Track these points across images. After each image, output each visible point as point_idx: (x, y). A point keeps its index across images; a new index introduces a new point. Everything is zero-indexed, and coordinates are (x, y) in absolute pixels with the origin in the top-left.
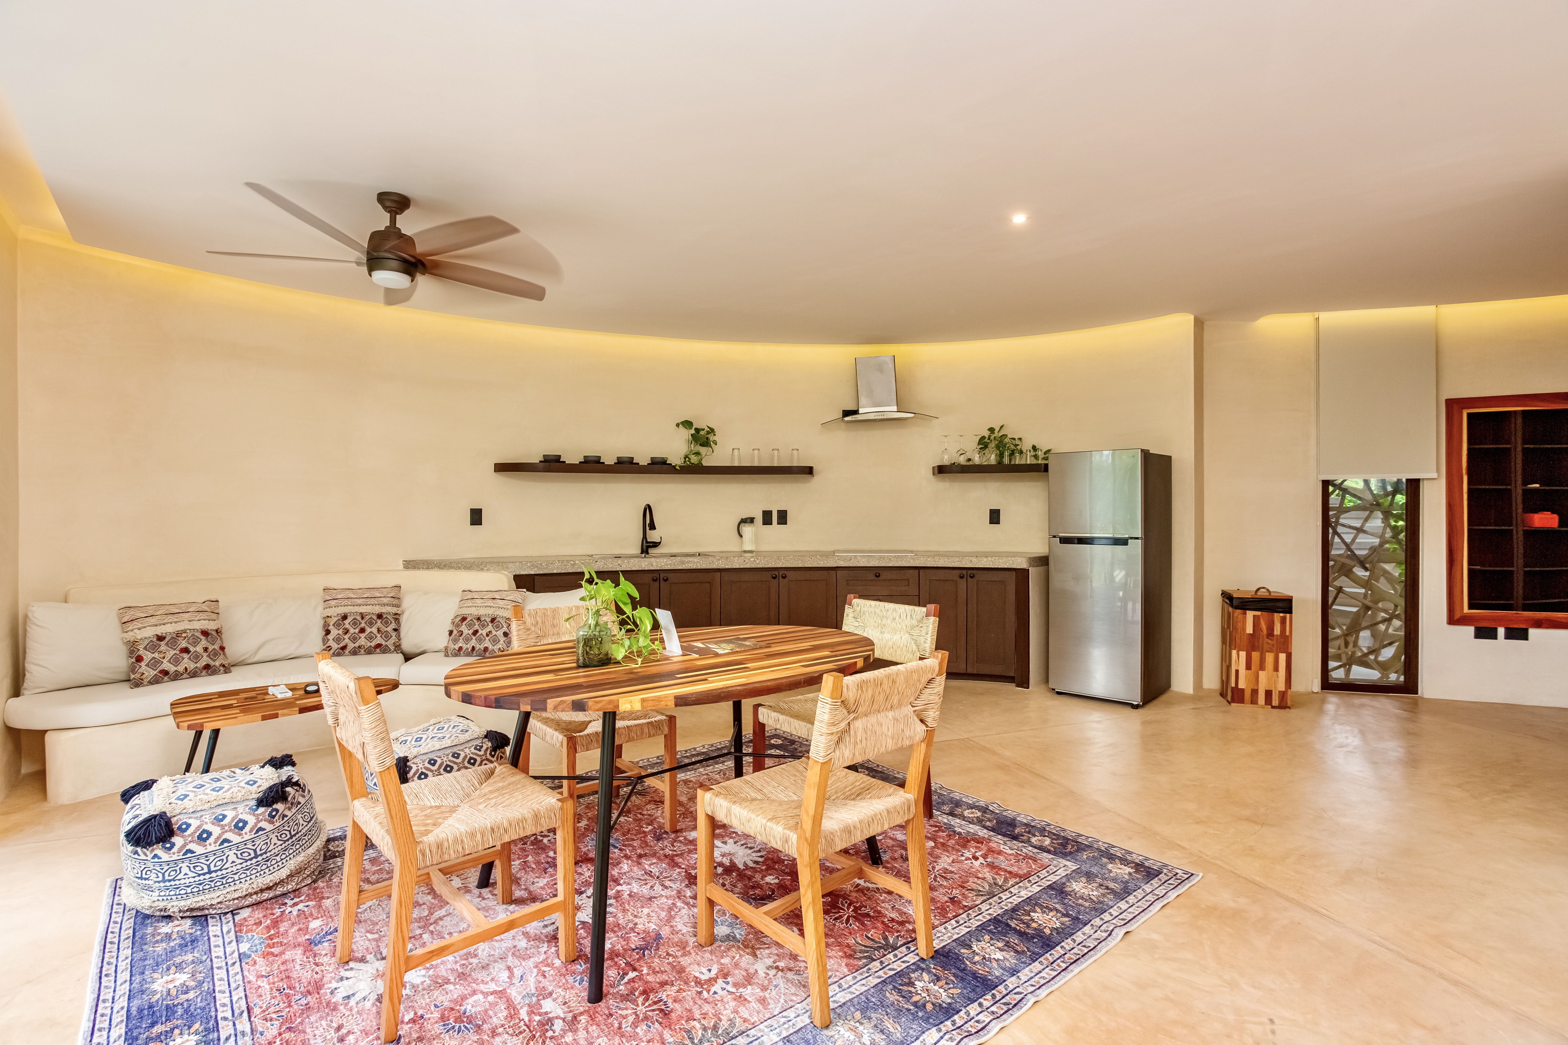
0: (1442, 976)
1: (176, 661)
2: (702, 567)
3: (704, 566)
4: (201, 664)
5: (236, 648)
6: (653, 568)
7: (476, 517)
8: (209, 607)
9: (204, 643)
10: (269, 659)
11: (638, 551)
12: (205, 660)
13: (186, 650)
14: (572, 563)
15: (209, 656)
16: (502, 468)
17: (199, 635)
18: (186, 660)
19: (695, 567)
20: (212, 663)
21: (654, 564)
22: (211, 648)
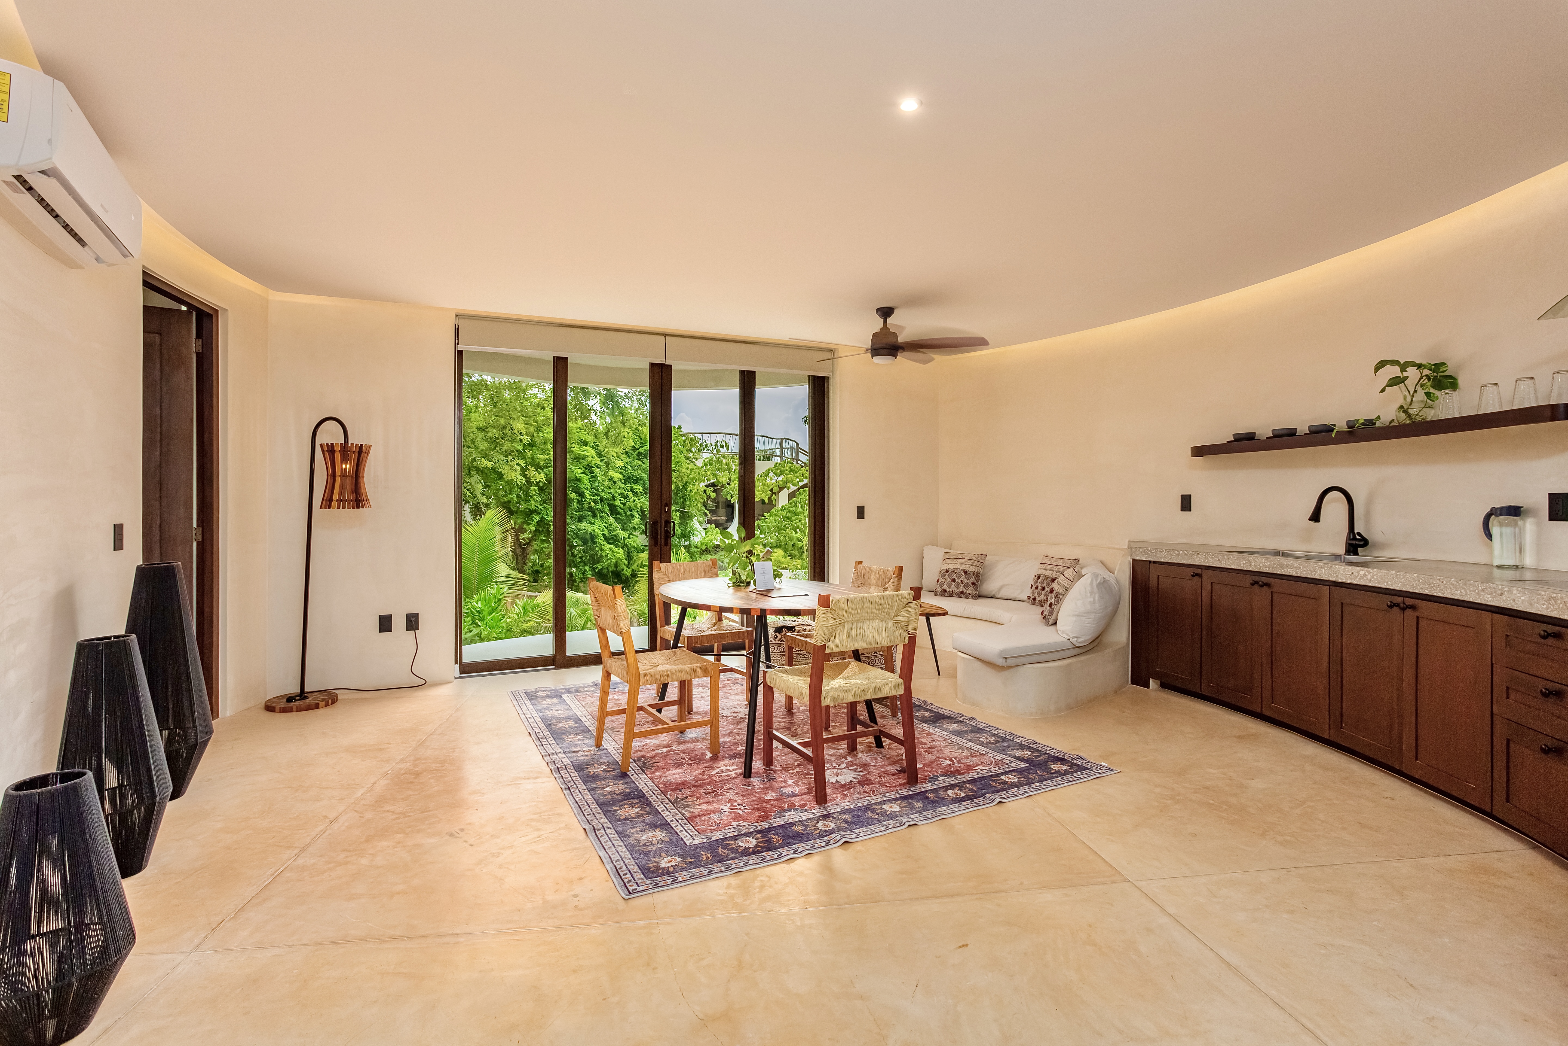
0: (401, 938)
1: (949, 585)
2: (1302, 575)
3: (1304, 574)
4: (960, 590)
5: (990, 586)
6: (1251, 569)
7: (1186, 503)
8: (976, 558)
9: (963, 578)
10: (1006, 598)
11: (1341, 550)
12: (961, 589)
13: (954, 580)
14: (1177, 553)
15: (964, 586)
16: (1199, 452)
17: (962, 572)
18: (953, 586)
19: (1294, 574)
20: (965, 591)
21: (1253, 564)
22: (966, 581)
